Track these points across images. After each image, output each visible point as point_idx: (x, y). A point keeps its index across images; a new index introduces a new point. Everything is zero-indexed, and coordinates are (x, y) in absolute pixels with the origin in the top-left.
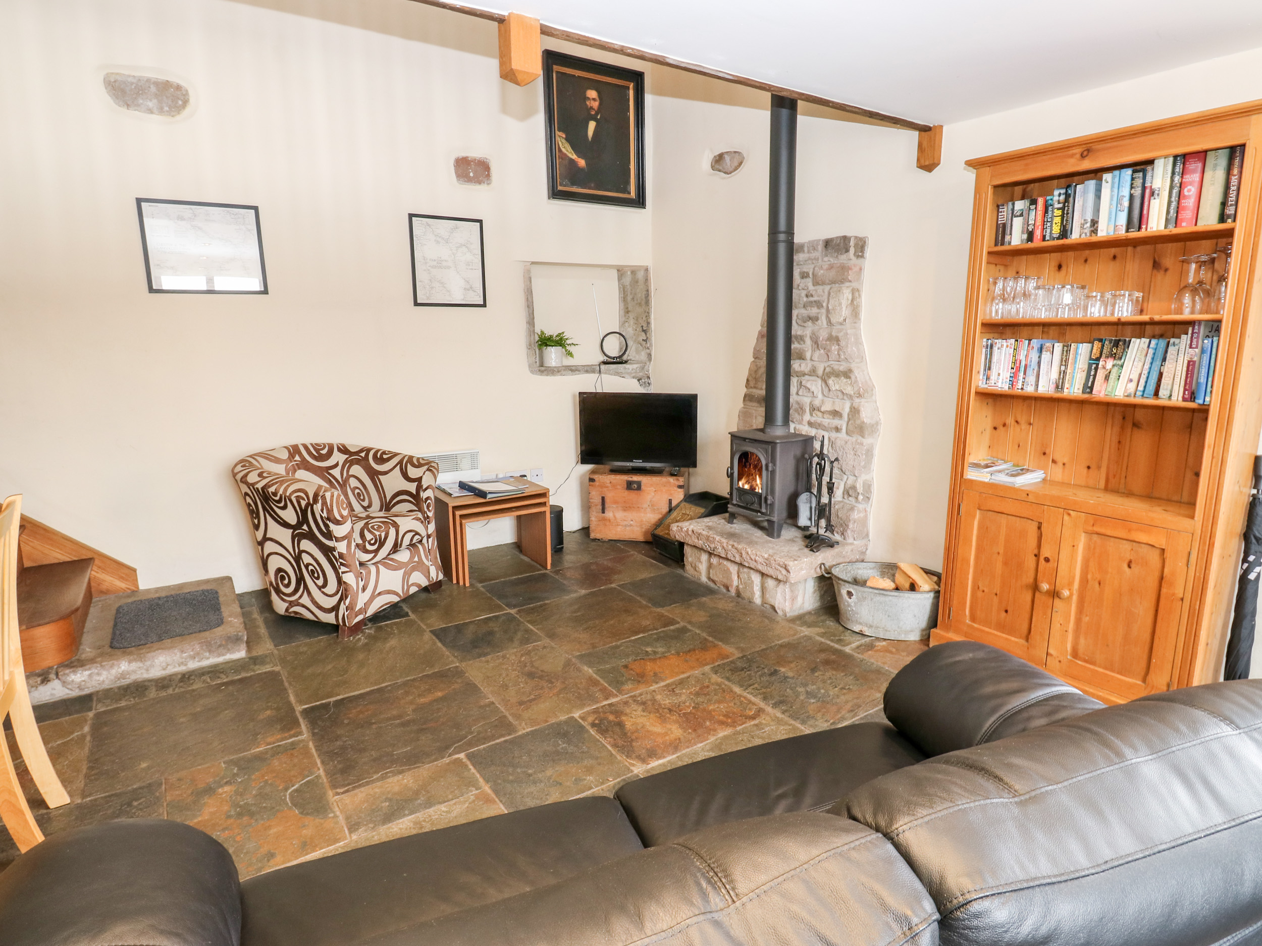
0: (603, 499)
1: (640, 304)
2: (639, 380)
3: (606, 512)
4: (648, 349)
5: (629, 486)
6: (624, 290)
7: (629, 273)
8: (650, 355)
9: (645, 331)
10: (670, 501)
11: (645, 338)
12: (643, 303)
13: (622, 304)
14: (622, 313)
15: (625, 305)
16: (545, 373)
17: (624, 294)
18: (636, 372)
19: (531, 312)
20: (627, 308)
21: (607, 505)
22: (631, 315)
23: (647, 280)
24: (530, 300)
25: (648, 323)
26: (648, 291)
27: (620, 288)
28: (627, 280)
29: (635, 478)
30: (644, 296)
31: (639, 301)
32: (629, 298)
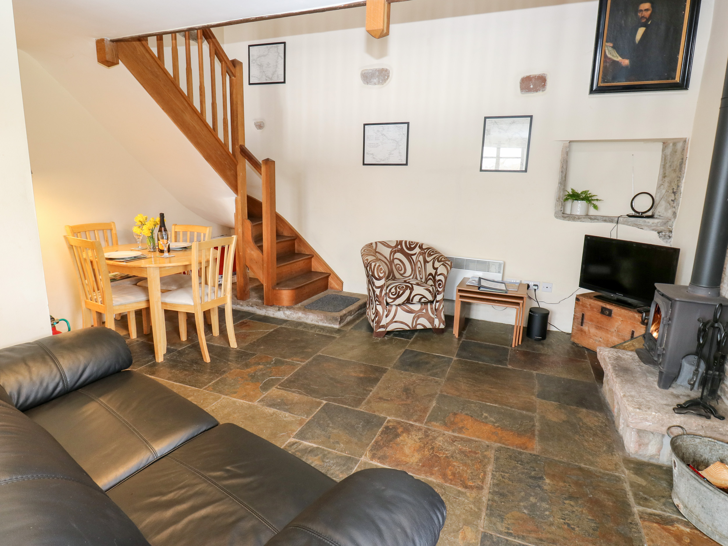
0: (583, 315)
1: (675, 170)
2: (659, 233)
3: (584, 325)
4: (674, 208)
5: (603, 311)
6: (665, 159)
7: (671, 145)
8: (675, 214)
9: (674, 193)
10: (633, 333)
11: (673, 199)
12: (677, 169)
13: (662, 171)
14: (661, 177)
15: (663, 171)
16: (567, 218)
17: (665, 162)
18: (657, 226)
19: (564, 175)
20: (665, 174)
21: (585, 321)
22: (667, 180)
23: (683, 150)
24: (565, 167)
25: (678, 186)
26: (682, 159)
27: (662, 157)
28: (669, 151)
29: (608, 306)
30: (679, 163)
31: (674, 168)
32: (668, 165)
